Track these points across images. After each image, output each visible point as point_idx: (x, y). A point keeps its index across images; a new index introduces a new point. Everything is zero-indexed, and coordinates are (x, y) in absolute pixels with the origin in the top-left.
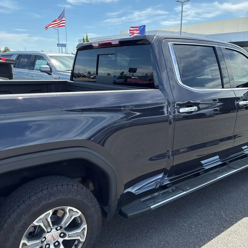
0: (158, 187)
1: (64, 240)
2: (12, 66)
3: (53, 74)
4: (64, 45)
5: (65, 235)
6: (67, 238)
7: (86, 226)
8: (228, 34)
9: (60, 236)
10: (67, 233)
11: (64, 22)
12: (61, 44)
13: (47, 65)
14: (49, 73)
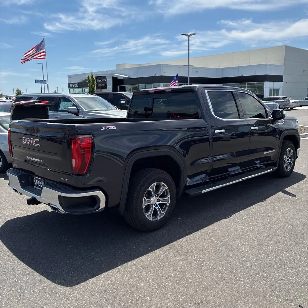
0: (203, 182)
1: (159, 203)
2: (48, 107)
3: (81, 115)
4: (44, 82)
5: (159, 200)
6: (161, 202)
7: (169, 196)
8: (238, 68)
9: (157, 201)
10: (161, 199)
11: (44, 53)
12: (40, 80)
13: (73, 106)
14: (77, 114)
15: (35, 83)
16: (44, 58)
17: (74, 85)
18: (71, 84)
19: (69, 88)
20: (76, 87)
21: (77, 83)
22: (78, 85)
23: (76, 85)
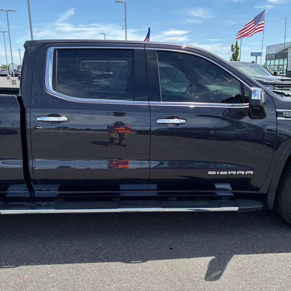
4: (260, 54)
11: (263, 25)
12: (256, 53)
15: (251, 56)
16: (262, 30)
17: (271, 56)
18: (268, 55)
19: (266, 59)
20: (273, 59)
21: (274, 54)
22: (275, 56)
23: (273, 57)
